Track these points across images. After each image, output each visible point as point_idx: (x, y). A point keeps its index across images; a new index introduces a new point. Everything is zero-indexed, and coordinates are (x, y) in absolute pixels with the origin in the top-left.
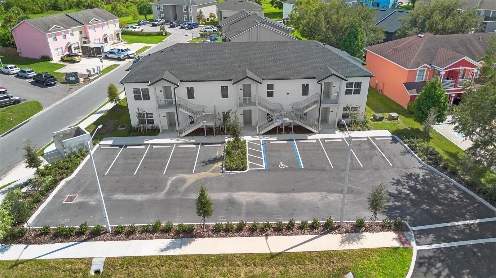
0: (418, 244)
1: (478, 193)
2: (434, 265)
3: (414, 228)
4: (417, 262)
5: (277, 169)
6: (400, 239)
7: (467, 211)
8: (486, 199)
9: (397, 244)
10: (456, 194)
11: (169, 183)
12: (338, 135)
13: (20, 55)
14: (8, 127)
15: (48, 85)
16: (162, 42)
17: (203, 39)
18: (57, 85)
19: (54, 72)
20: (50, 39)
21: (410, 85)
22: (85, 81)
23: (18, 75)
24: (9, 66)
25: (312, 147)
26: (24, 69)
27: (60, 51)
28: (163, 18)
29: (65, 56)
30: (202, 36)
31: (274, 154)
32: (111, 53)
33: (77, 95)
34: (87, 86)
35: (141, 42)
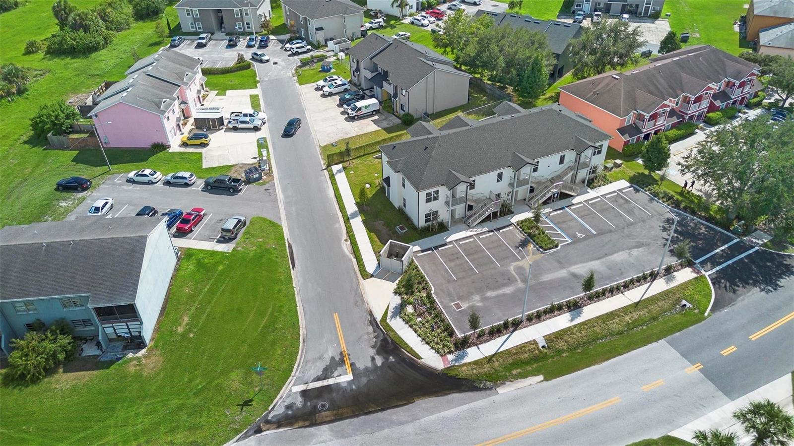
0: (706, 271)
1: (716, 225)
2: (721, 282)
3: (697, 261)
4: (712, 283)
5: (580, 240)
6: (694, 271)
7: (717, 241)
8: (722, 228)
9: (695, 275)
10: (703, 229)
11: (513, 273)
12: (592, 194)
13: (105, 146)
14: (284, 256)
15: (236, 191)
16: (259, 82)
17: (308, 67)
18: (244, 188)
19: (204, 167)
20: (165, 121)
21: (622, 131)
22: (266, 174)
23: (168, 183)
24: (147, 172)
25: (585, 212)
26: (180, 174)
27: (173, 131)
28: (200, 28)
29: (189, 139)
30: (304, 63)
31: (564, 226)
32: (242, 122)
33: (286, 197)
34: (276, 181)
35: (233, 88)
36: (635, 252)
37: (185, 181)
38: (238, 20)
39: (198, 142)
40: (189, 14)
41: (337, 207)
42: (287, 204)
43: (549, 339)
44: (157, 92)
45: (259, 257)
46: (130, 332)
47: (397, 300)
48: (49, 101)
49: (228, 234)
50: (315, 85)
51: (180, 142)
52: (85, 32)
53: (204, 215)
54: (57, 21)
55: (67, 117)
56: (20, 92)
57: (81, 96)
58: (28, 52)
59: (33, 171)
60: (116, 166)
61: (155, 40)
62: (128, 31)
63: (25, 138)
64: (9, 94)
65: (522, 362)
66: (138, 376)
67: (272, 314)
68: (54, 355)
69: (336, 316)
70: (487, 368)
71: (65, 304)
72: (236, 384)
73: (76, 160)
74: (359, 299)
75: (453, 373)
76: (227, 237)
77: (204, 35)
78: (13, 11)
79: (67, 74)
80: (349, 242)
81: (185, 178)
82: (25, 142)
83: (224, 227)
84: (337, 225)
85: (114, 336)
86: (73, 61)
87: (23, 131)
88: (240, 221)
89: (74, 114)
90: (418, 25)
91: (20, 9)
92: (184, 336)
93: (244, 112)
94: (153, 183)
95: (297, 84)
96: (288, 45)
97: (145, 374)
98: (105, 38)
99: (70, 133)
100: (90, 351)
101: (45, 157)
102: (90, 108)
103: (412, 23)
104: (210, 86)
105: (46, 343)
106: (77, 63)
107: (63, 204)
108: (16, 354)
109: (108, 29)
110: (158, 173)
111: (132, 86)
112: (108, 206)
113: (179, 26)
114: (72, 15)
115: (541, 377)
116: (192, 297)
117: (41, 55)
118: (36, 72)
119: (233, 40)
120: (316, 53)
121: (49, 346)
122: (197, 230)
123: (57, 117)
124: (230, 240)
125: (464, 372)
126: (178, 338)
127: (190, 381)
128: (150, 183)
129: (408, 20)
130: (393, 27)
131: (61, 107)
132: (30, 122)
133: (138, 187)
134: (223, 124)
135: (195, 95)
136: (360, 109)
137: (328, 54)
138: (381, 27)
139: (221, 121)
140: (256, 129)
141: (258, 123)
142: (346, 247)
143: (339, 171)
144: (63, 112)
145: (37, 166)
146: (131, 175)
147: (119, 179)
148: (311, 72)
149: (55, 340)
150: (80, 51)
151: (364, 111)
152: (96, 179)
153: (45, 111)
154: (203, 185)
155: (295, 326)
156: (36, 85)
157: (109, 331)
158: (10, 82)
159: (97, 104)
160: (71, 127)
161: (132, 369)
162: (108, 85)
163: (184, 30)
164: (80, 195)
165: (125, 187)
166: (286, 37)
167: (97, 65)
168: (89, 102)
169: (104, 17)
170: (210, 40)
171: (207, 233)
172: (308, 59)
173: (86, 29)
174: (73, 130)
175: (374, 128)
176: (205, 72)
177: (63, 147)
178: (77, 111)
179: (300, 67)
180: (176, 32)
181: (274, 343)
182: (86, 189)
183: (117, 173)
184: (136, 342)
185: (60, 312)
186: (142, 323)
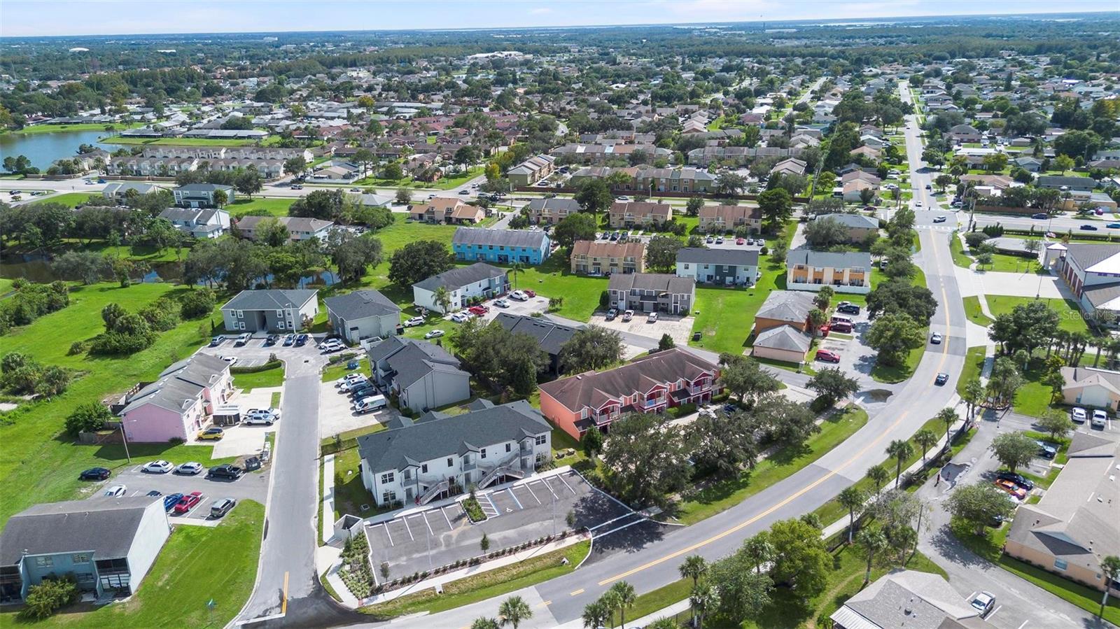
0: (593, 537)
1: (622, 502)
2: (600, 544)
3: (590, 529)
4: (593, 545)
5: (507, 514)
6: (583, 536)
7: (616, 513)
8: (625, 504)
9: (582, 539)
11: (442, 540)
12: (535, 477)
13: (129, 441)
14: (259, 530)
15: (235, 478)
16: (285, 380)
17: (336, 365)
18: (242, 476)
19: (212, 458)
20: (185, 418)
21: (578, 423)
22: (264, 464)
23: (177, 472)
24: (160, 463)
25: (522, 493)
26: (188, 464)
27: (191, 427)
28: (243, 327)
29: (206, 433)
30: (333, 362)
31: (500, 503)
32: (256, 418)
33: (276, 483)
34: (273, 470)
35: (259, 386)
36: (546, 523)
37: (192, 470)
38: (280, 319)
39: (212, 436)
40: (233, 315)
41: (318, 490)
42: (275, 488)
43: (445, 586)
44: (182, 393)
45: (238, 531)
46: (120, 584)
47: (340, 561)
48: (87, 402)
49: (217, 512)
50: (335, 382)
51: (196, 437)
52: (130, 335)
53: (201, 498)
54: (105, 323)
55: (99, 416)
56: (59, 392)
57: (116, 395)
58: (72, 353)
59: (62, 463)
60: (134, 459)
61: (197, 339)
62: (173, 330)
63: (57, 435)
64: (50, 394)
65: (419, 603)
66: (121, 615)
67: (236, 572)
68: (60, 598)
69: (287, 574)
70: (390, 606)
71: (75, 559)
72: (194, 620)
73: (98, 455)
74: (311, 560)
75: (362, 611)
76: (216, 514)
77: (245, 335)
78: (63, 310)
79: (106, 374)
80: (317, 519)
81: (192, 468)
82: (56, 439)
83: (214, 506)
84: (313, 505)
85: (108, 587)
86: (113, 361)
87: (58, 429)
88: (229, 502)
89: (106, 413)
90: (457, 322)
91: (71, 307)
92: (161, 588)
93: (260, 409)
94: (164, 472)
95: (320, 382)
96: (323, 344)
97: (126, 614)
98: (148, 339)
99: (100, 430)
100: (88, 598)
101: (74, 451)
102: (122, 407)
103: (453, 320)
104: (238, 384)
105: (56, 588)
106: (117, 364)
107: (84, 491)
108: (33, 596)
109: (153, 329)
110: (170, 464)
111: (160, 388)
112: (121, 491)
113: (223, 325)
114: (121, 318)
115: (428, 612)
116: (175, 561)
117: (84, 355)
118: (77, 374)
119: (271, 340)
120: (349, 351)
121: (58, 590)
122: (192, 511)
123: (90, 416)
124: (218, 517)
125: (371, 611)
126: (157, 589)
127: (159, 618)
128: (163, 472)
129: (448, 318)
130: (432, 324)
131: (95, 407)
132: (65, 421)
133: (151, 476)
134: (239, 420)
135: (219, 394)
136: (366, 405)
137: (359, 352)
138: (421, 324)
139: (237, 417)
140: (268, 424)
141: (271, 419)
142: (314, 523)
143: (329, 461)
144: (96, 412)
145: (66, 459)
146: (146, 466)
147: (135, 469)
148: (338, 370)
149: (63, 587)
150: (122, 352)
151: (370, 407)
152: (116, 470)
153: (80, 412)
154: (207, 474)
155: (252, 581)
156: (75, 385)
157: (105, 581)
158: (52, 384)
159: (129, 403)
160: (101, 425)
161: (117, 610)
162: (142, 386)
163: (227, 328)
164: (99, 483)
165: (139, 477)
166: (324, 335)
167: (135, 366)
168: (122, 402)
169: (151, 318)
170: (251, 338)
171: (200, 513)
172: (337, 358)
173: (131, 331)
174: (104, 427)
175: (375, 422)
176: (234, 372)
177: (90, 442)
178: (110, 410)
179: (328, 365)
180: (219, 330)
181: (231, 592)
182: (104, 478)
183: (135, 464)
184: (124, 591)
185: (69, 566)
186: (130, 575)
